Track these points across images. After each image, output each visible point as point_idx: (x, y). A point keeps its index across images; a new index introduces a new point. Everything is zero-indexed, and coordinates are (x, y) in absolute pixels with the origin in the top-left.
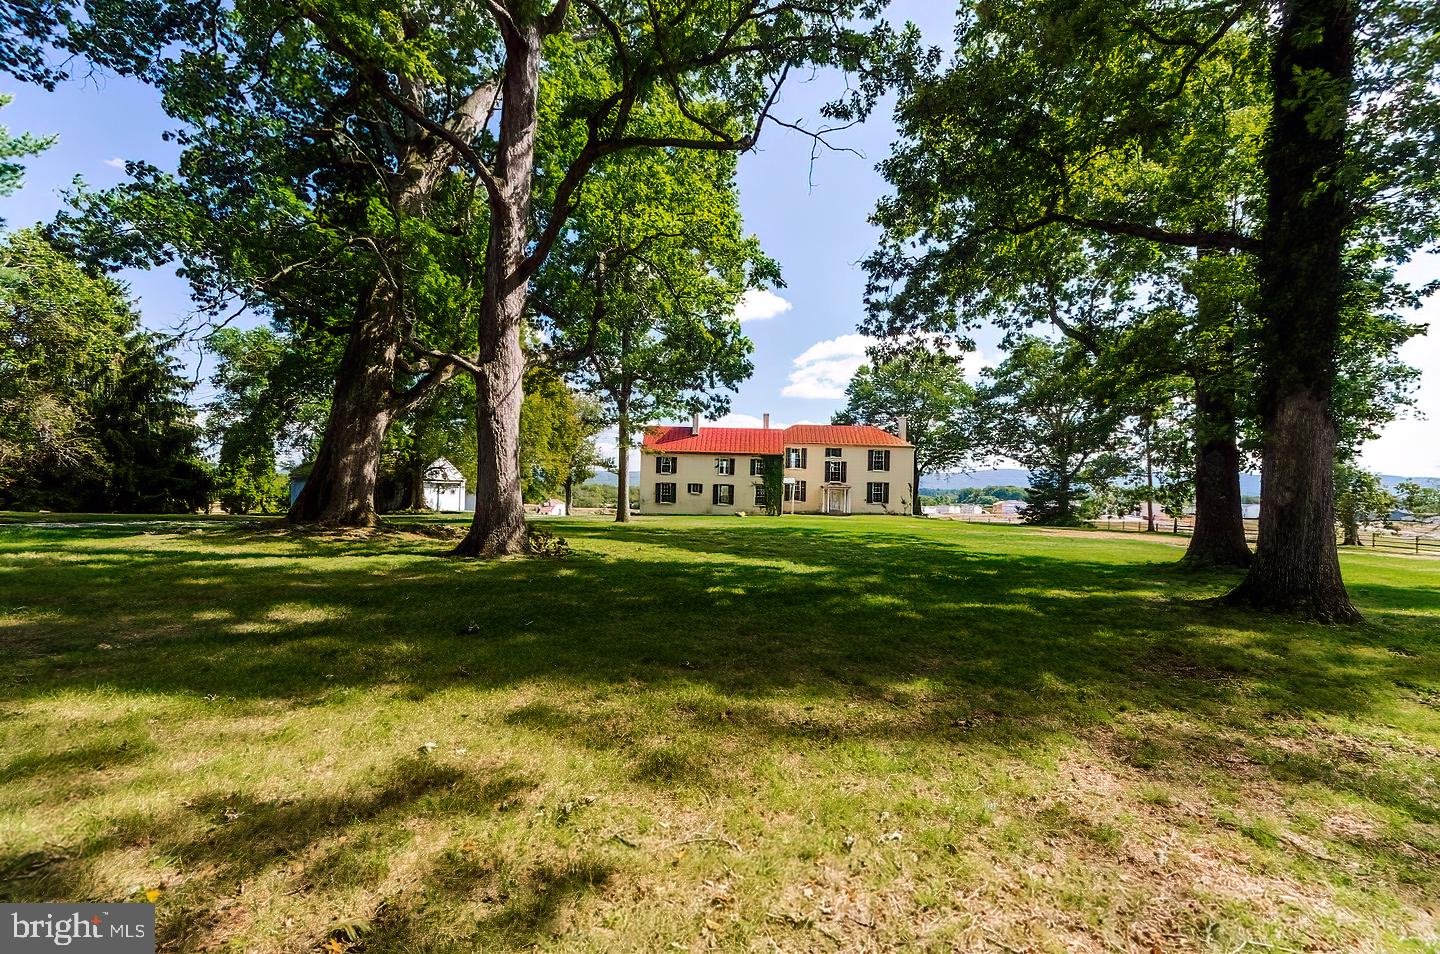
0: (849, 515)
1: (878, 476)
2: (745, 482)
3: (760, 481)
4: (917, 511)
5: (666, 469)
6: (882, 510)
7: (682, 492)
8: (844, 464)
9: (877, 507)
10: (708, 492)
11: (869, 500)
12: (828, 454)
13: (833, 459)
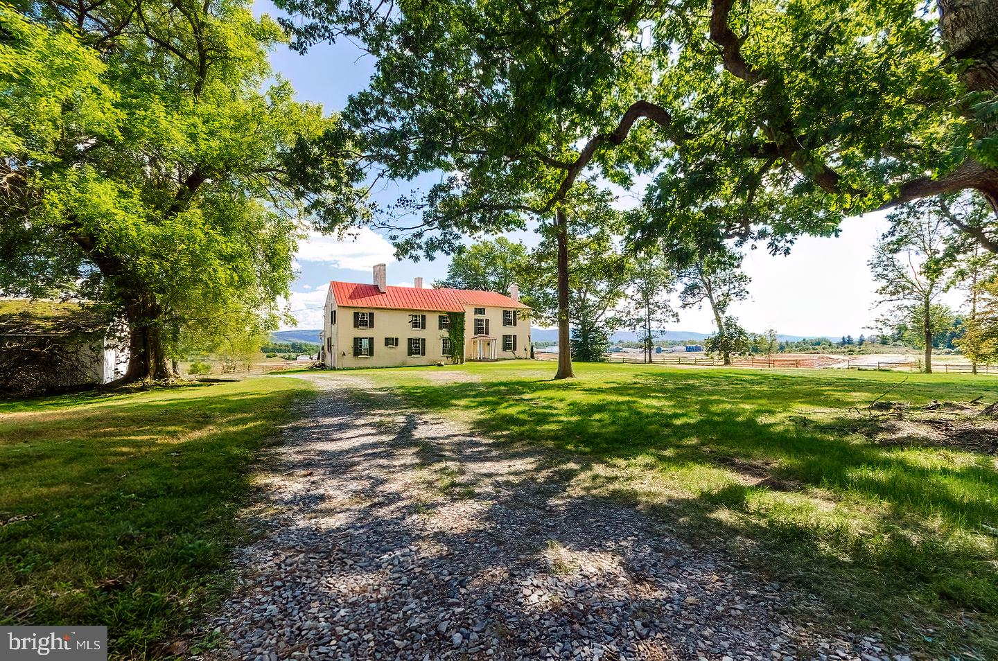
0: (496, 360)
1: (510, 330)
2: (434, 335)
3: (447, 335)
4: (532, 357)
5: (364, 324)
6: (512, 356)
7: (379, 345)
8: (487, 321)
9: (509, 353)
10: (403, 345)
11: (504, 349)
12: (476, 313)
13: (480, 317)
